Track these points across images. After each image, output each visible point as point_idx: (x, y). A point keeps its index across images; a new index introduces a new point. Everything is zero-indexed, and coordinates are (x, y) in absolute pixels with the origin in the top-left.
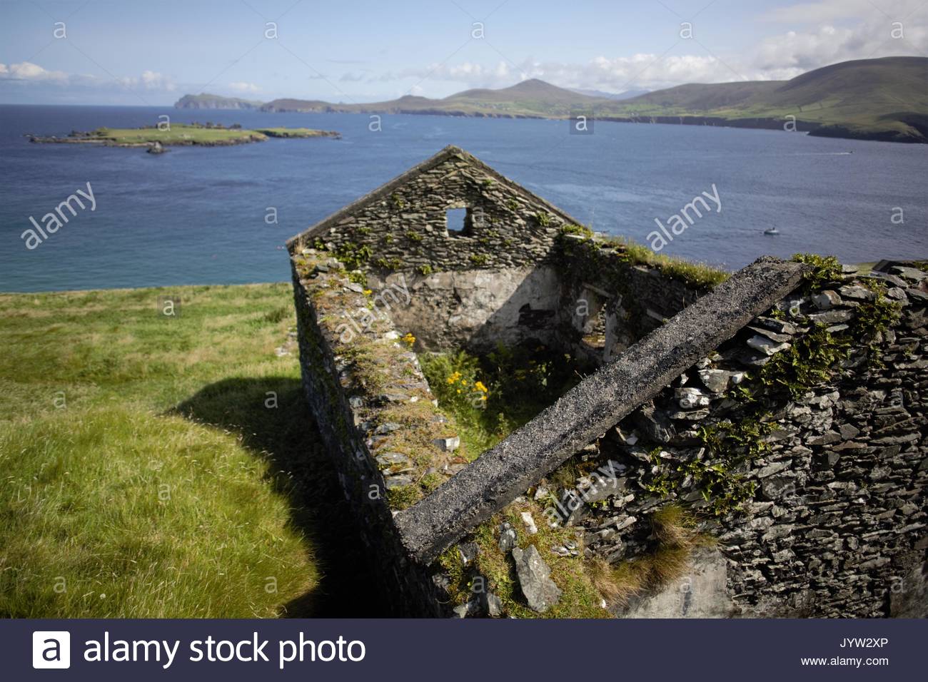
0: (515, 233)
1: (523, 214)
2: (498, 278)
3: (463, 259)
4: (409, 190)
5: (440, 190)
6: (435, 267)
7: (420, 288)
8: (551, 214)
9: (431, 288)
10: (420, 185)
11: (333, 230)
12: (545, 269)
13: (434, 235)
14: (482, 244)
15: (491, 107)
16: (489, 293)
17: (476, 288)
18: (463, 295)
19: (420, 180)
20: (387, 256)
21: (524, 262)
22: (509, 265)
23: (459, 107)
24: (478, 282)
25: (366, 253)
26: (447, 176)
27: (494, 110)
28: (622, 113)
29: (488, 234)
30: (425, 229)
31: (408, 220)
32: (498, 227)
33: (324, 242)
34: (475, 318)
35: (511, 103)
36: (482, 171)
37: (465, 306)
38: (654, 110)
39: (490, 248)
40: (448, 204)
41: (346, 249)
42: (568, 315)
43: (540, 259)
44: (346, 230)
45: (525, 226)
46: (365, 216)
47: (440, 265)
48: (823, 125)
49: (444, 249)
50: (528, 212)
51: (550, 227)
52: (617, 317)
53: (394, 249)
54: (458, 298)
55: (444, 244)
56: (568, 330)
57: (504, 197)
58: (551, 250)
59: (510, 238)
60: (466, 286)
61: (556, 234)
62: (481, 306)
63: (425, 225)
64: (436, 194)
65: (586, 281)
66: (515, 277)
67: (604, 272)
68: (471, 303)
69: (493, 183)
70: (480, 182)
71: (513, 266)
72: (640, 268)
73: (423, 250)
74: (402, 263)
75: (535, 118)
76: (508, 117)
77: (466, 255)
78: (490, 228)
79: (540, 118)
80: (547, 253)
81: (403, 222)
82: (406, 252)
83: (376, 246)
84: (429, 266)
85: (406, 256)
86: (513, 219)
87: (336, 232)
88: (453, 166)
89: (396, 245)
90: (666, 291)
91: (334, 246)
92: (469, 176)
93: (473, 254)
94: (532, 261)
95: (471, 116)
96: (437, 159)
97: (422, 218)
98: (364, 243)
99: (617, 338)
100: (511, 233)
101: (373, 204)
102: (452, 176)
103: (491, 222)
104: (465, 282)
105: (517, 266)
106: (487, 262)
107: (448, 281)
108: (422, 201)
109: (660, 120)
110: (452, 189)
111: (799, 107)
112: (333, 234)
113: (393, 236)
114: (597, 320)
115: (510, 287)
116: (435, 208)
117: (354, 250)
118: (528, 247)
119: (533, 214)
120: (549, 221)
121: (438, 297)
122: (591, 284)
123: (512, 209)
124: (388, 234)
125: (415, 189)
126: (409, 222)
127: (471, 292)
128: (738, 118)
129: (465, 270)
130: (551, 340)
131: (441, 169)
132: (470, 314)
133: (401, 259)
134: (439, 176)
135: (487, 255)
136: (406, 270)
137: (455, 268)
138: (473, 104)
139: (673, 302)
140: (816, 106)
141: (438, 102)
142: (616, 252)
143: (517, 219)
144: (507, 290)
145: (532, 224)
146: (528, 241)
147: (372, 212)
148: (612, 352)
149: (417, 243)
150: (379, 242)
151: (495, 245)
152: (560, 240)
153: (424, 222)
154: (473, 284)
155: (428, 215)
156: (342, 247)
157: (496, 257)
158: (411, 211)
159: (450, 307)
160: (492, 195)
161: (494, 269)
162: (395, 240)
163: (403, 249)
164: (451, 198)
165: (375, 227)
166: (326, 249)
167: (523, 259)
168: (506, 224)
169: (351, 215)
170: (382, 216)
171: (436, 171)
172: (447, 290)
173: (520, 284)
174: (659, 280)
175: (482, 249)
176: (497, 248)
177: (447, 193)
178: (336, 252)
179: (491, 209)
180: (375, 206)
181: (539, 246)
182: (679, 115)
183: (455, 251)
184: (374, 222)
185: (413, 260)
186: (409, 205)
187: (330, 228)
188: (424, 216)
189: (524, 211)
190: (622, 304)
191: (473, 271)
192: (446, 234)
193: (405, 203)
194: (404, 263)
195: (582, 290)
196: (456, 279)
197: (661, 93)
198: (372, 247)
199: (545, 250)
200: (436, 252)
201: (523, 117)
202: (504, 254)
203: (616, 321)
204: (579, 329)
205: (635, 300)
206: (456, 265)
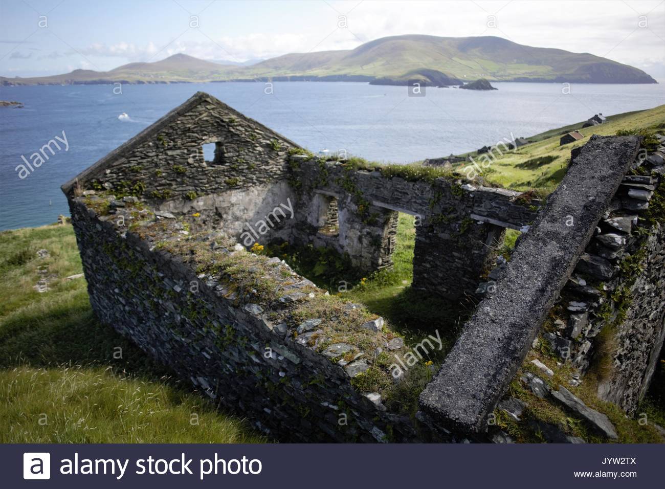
0: (256, 158)
1: (261, 143)
2: (248, 195)
3: (220, 183)
4: (171, 131)
5: (195, 129)
6: (199, 193)
7: (189, 211)
8: (280, 141)
9: (198, 210)
10: (179, 126)
11: (108, 171)
12: (280, 184)
13: (195, 167)
14: (234, 169)
15: (150, 76)
16: (242, 208)
17: (233, 205)
18: (223, 212)
19: (179, 122)
20: (158, 188)
21: (265, 180)
22: (254, 183)
23: (123, 76)
24: (234, 199)
25: (140, 188)
26: (201, 117)
27: (152, 78)
28: (248, 75)
29: (237, 160)
30: (188, 162)
31: (172, 156)
32: (244, 155)
33: (101, 183)
34: (234, 229)
35: (165, 72)
36: (226, 111)
37: (226, 221)
38: (269, 72)
39: (240, 172)
40: (204, 140)
41: (122, 186)
42: (303, 216)
43: (277, 176)
44: (120, 170)
45: (263, 152)
46: (136, 156)
47: (202, 190)
48: (377, 78)
49: (204, 177)
50: (264, 141)
51: (281, 151)
52: (348, 210)
53: (164, 181)
54: (220, 215)
55: (204, 173)
56: (304, 227)
57: (246, 131)
58: (283, 168)
59: (253, 162)
60: (225, 205)
61: (285, 156)
62: (237, 219)
63: (187, 159)
64: (193, 132)
65: (317, 187)
66: (260, 192)
67: (332, 180)
68: (230, 217)
69: (237, 120)
70: (227, 120)
71: (258, 184)
72: (362, 172)
73: (188, 179)
74: (171, 192)
75: (184, 82)
76: (164, 83)
77: (222, 179)
78: (238, 156)
79: (188, 82)
80: (281, 171)
81: (168, 158)
82: (174, 183)
83: (148, 181)
84: (193, 192)
85: (174, 186)
86: (254, 147)
87: (111, 173)
88: (204, 108)
89: (164, 178)
90: (389, 186)
91: (111, 185)
92: (218, 116)
93: (227, 178)
94: (271, 178)
95: (134, 84)
96: (192, 103)
97: (184, 153)
98: (137, 180)
99: (350, 226)
100: (254, 158)
101: (141, 145)
102: (204, 117)
103: (238, 152)
104: (224, 201)
105: (260, 184)
106: (239, 183)
107: (210, 202)
108: (182, 139)
109: (275, 79)
110: (204, 127)
111: (361, 67)
112: (109, 175)
113: (162, 171)
114: (327, 216)
115: (257, 201)
116: (193, 144)
117: (129, 186)
118: (267, 168)
119: (268, 142)
120: (280, 146)
121: (204, 217)
122: (321, 189)
123: (253, 140)
124: (157, 170)
125: (176, 130)
126: (173, 158)
127: (229, 209)
128: (325, 75)
129: (223, 192)
130: (290, 237)
131: (195, 112)
132: (230, 226)
133: (170, 189)
134: (194, 117)
135: (238, 178)
136: (175, 198)
137: (214, 191)
138: (135, 74)
139: (395, 193)
140: (371, 66)
141: (105, 74)
142: (340, 163)
143: (257, 147)
144: (256, 203)
145: (268, 149)
146: (267, 164)
147: (141, 152)
148: (346, 236)
149: (181, 174)
150: (149, 177)
151: (243, 169)
152: (288, 160)
153: (186, 157)
154: (230, 202)
155: (188, 150)
156: (118, 185)
157: (244, 178)
158: (175, 148)
159: (214, 223)
160: (237, 129)
161: (244, 188)
162: (164, 174)
163: (171, 180)
164: (206, 135)
165: (145, 164)
166: (104, 189)
167: (265, 178)
168: (250, 151)
169: (123, 156)
170: (150, 154)
171: (191, 114)
172: (211, 210)
173: (264, 197)
174: (380, 179)
175: (234, 173)
176: (244, 171)
177: (202, 131)
178: (114, 190)
179: (237, 140)
180: (143, 147)
181: (274, 166)
182: (287, 75)
183: (213, 177)
184: (144, 161)
185: (181, 189)
186: (172, 144)
187: (104, 170)
188: (186, 151)
189: (262, 140)
190: (351, 200)
191: (228, 192)
192: (204, 164)
193: (168, 142)
194: (173, 192)
195: (314, 195)
196: (217, 200)
197: (272, 61)
198: (145, 182)
199: (279, 169)
200: (198, 180)
201: (176, 83)
202: (250, 176)
203: (347, 213)
204: (315, 225)
205: (362, 196)
206: (215, 189)
